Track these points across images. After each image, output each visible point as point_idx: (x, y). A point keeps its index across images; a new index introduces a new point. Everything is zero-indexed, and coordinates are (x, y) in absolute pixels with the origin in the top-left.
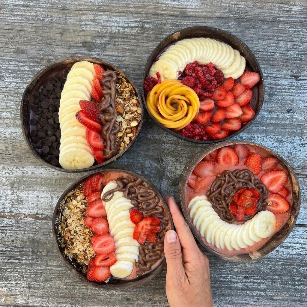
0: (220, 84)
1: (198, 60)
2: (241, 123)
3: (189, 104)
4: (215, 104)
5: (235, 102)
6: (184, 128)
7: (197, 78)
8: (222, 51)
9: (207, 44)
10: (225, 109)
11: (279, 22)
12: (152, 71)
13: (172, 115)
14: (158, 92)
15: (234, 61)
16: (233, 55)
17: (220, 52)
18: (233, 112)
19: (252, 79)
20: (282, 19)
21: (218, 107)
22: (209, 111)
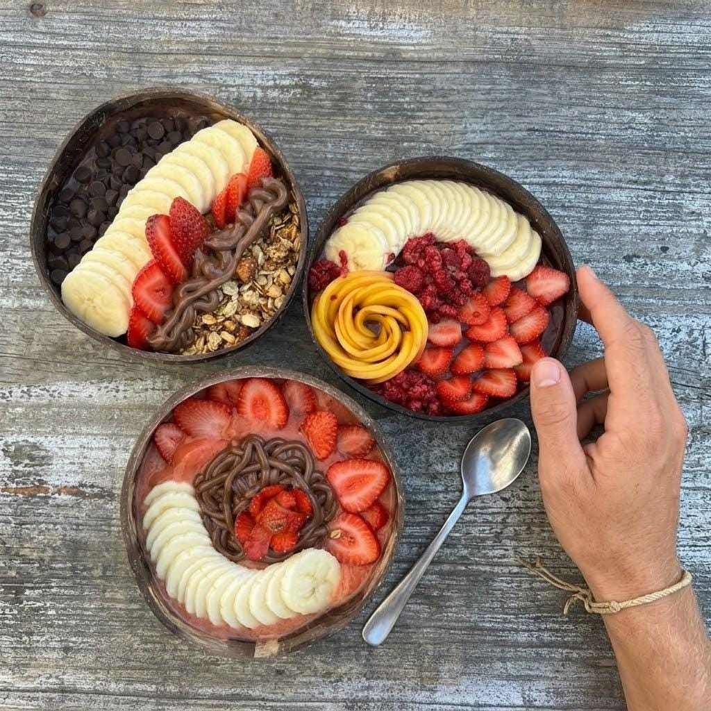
0: (478, 289)
1: (434, 232)
2: (517, 381)
3: (405, 327)
4: (464, 333)
5: (509, 332)
6: (389, 381)
7: (428, 272)
8: (491, 216)
9: (459, 198)
10: (484, 346)
11: (603, 68)
12: (329, 246)
13: (364, 349)
14: (340, 295)
15: (515, 240)
16: (513, 228)
17: (486, 218)
18: (502, 354)
19: (552, 285)
20: (608, 62)
21: (470, 341)
22: (448, 348)
